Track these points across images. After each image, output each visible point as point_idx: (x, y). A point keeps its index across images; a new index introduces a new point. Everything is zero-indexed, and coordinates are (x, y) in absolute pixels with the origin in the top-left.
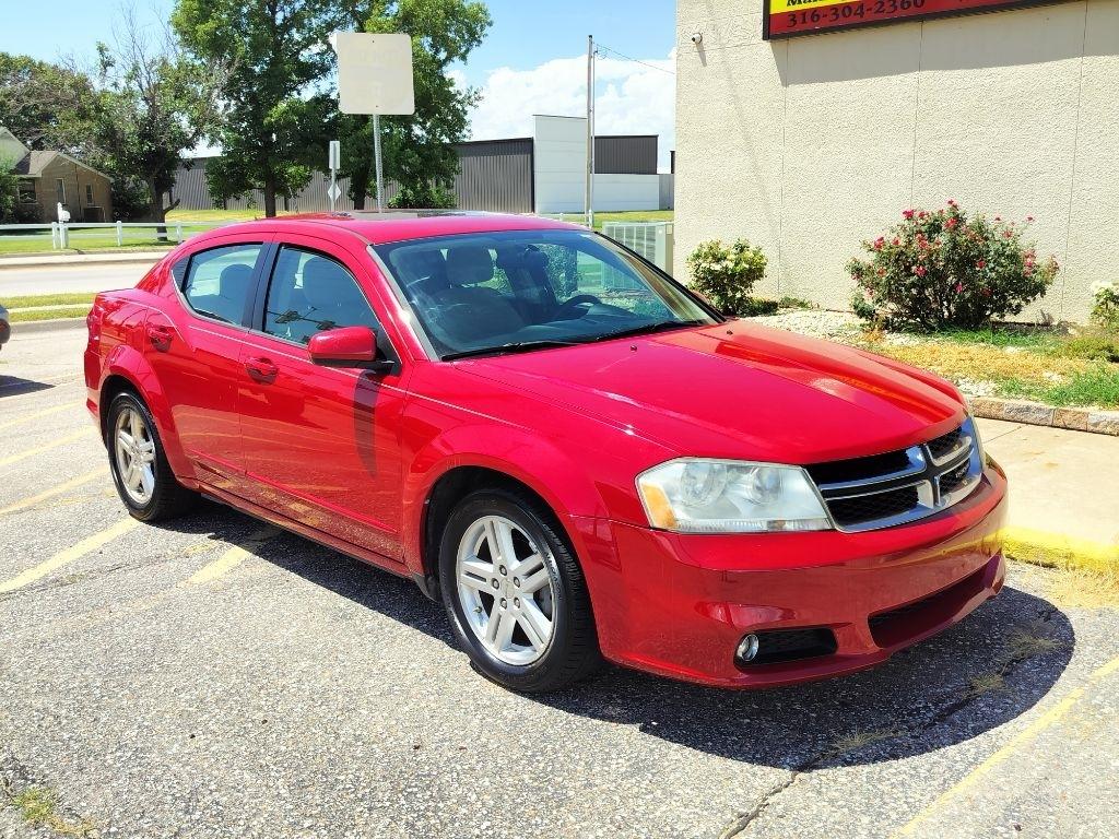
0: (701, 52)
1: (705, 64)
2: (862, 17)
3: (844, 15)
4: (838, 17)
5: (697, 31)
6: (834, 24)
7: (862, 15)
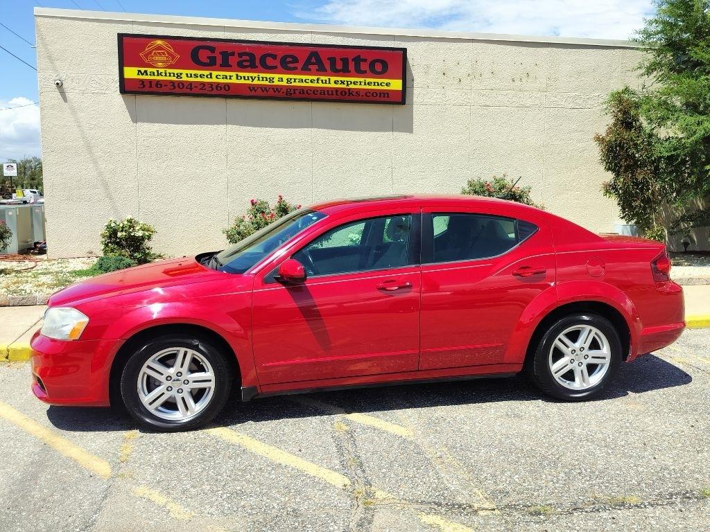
0: (63, 93)
1: (65, 100)
2: (191, 90)
3: (179, 87)
4: (175, 88)
5: (57, 78)
6: (173, 91)
7: (191, 89)
